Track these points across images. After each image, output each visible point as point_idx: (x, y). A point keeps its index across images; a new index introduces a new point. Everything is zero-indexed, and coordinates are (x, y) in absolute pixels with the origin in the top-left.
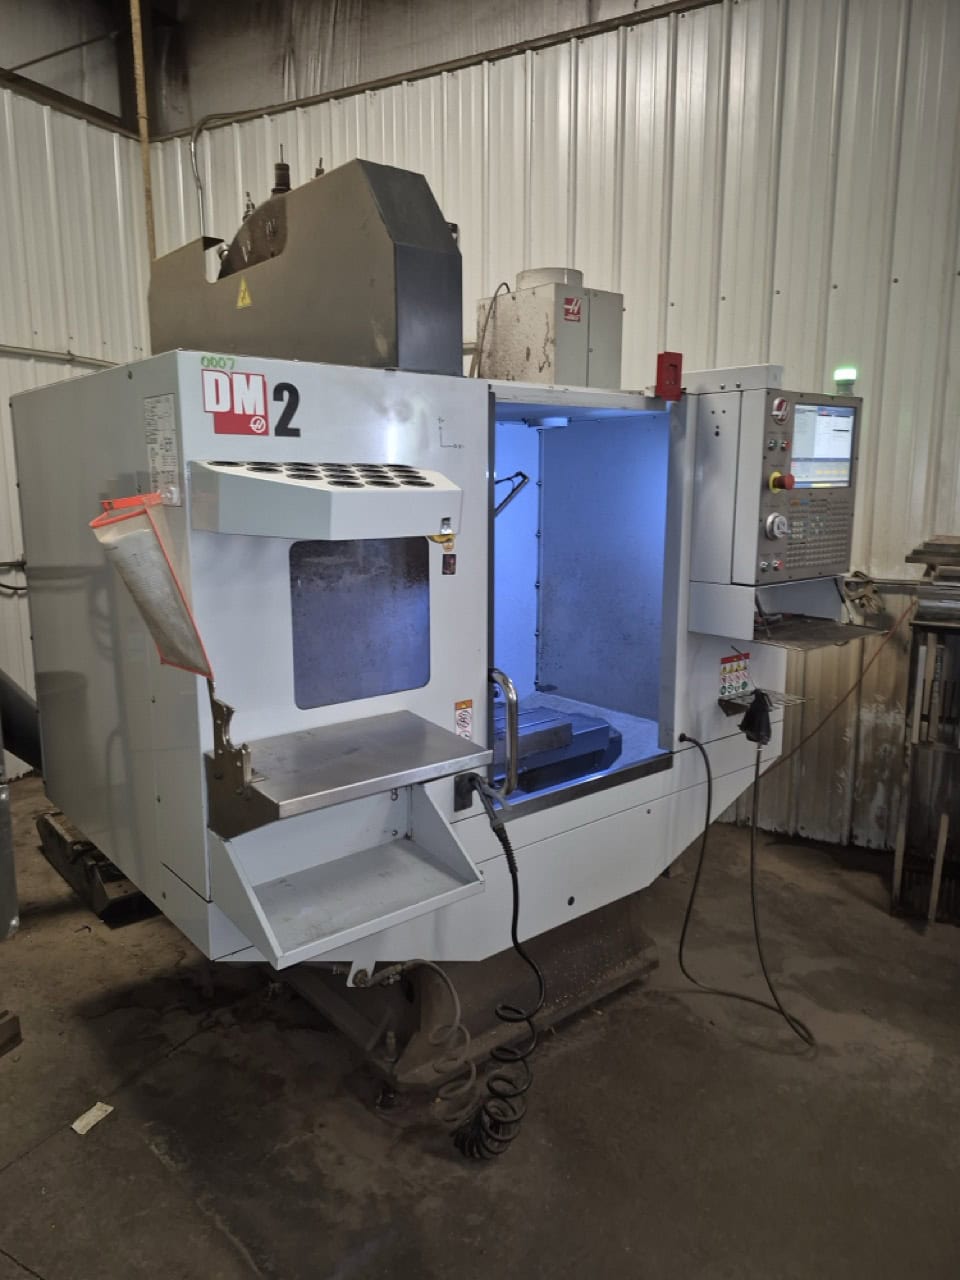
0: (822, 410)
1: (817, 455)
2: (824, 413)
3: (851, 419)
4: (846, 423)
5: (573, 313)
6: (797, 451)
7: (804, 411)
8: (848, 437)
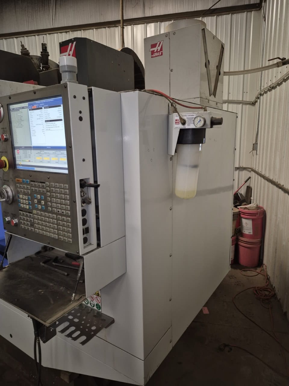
0: (32, 105)
1: (35, 144)
2: (35, 106)
3: (61, 108)
4: (58, 112)
5: (157, 52)
6: (19, 141)
7: (18, 109)
8: (61, 124)
